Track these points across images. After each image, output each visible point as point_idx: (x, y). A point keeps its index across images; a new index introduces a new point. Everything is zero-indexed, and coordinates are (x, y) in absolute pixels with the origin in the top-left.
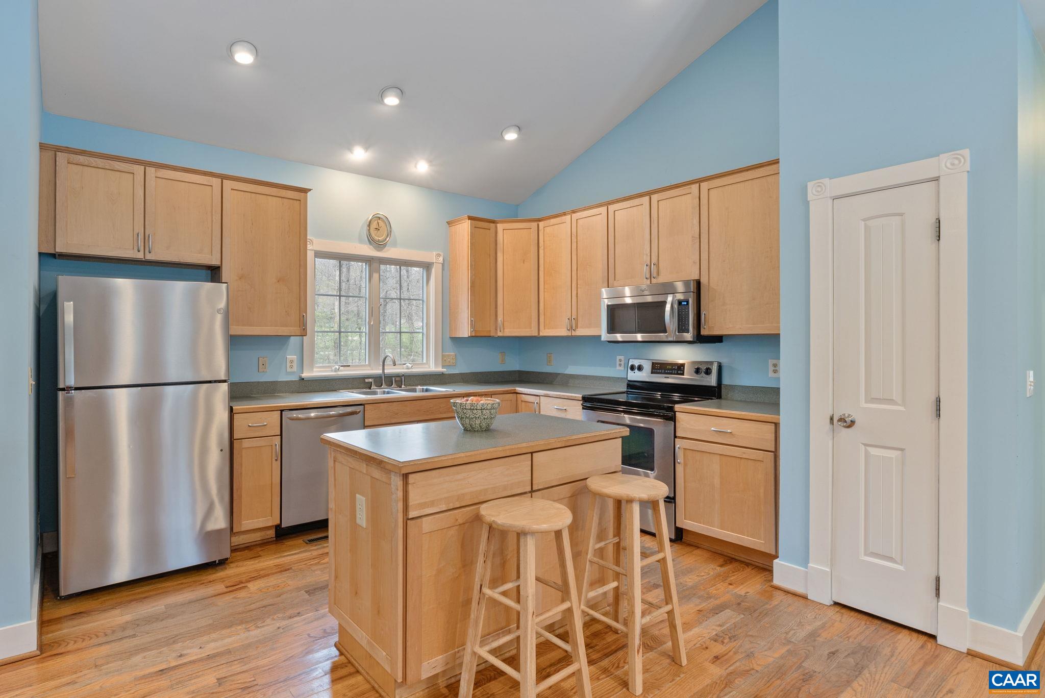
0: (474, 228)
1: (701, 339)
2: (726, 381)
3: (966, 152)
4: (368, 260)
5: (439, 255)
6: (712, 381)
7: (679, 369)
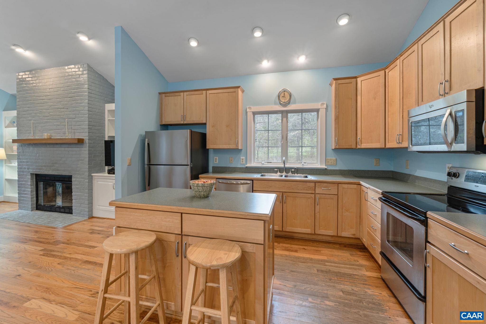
0: (338, 85)
4: (282, 112)
5: (323, 104)
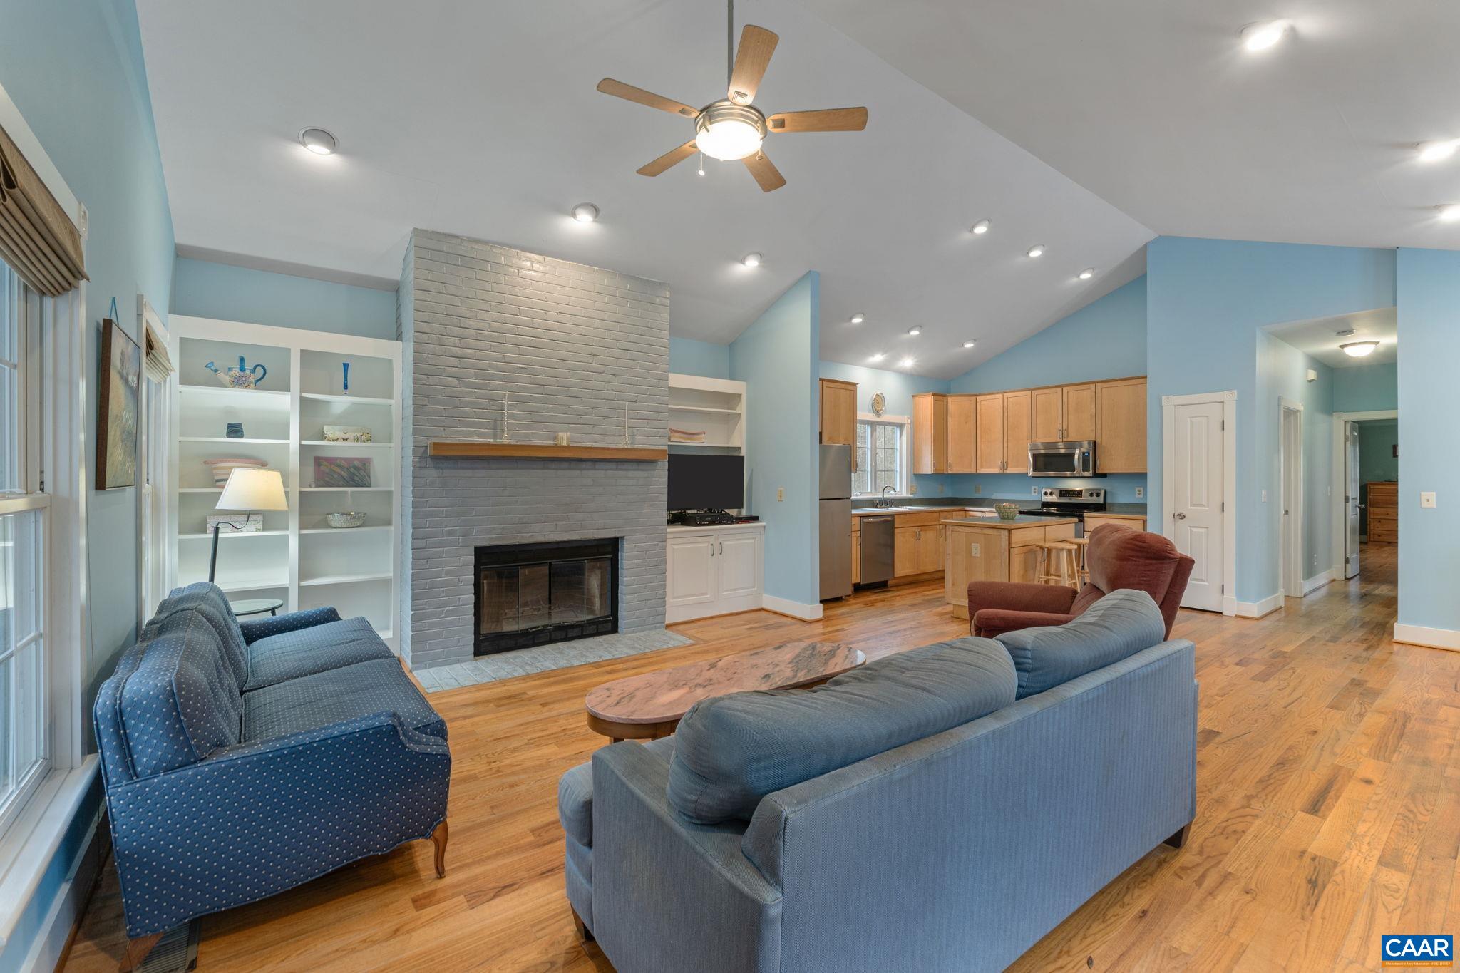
0: (935, 400)
1: (1097, 475)
2: (1108, 501)
3: (1235, 391)
5: (909, 418)
6: (1101, 500)
7: (1079, 493)
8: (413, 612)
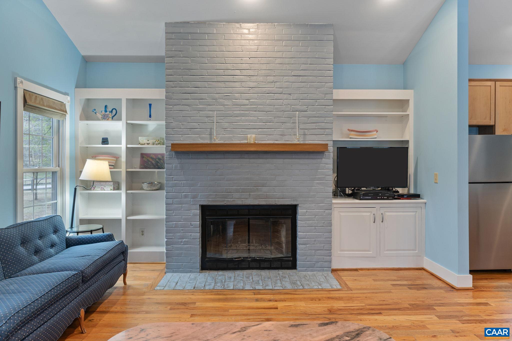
8: (166, 240)
